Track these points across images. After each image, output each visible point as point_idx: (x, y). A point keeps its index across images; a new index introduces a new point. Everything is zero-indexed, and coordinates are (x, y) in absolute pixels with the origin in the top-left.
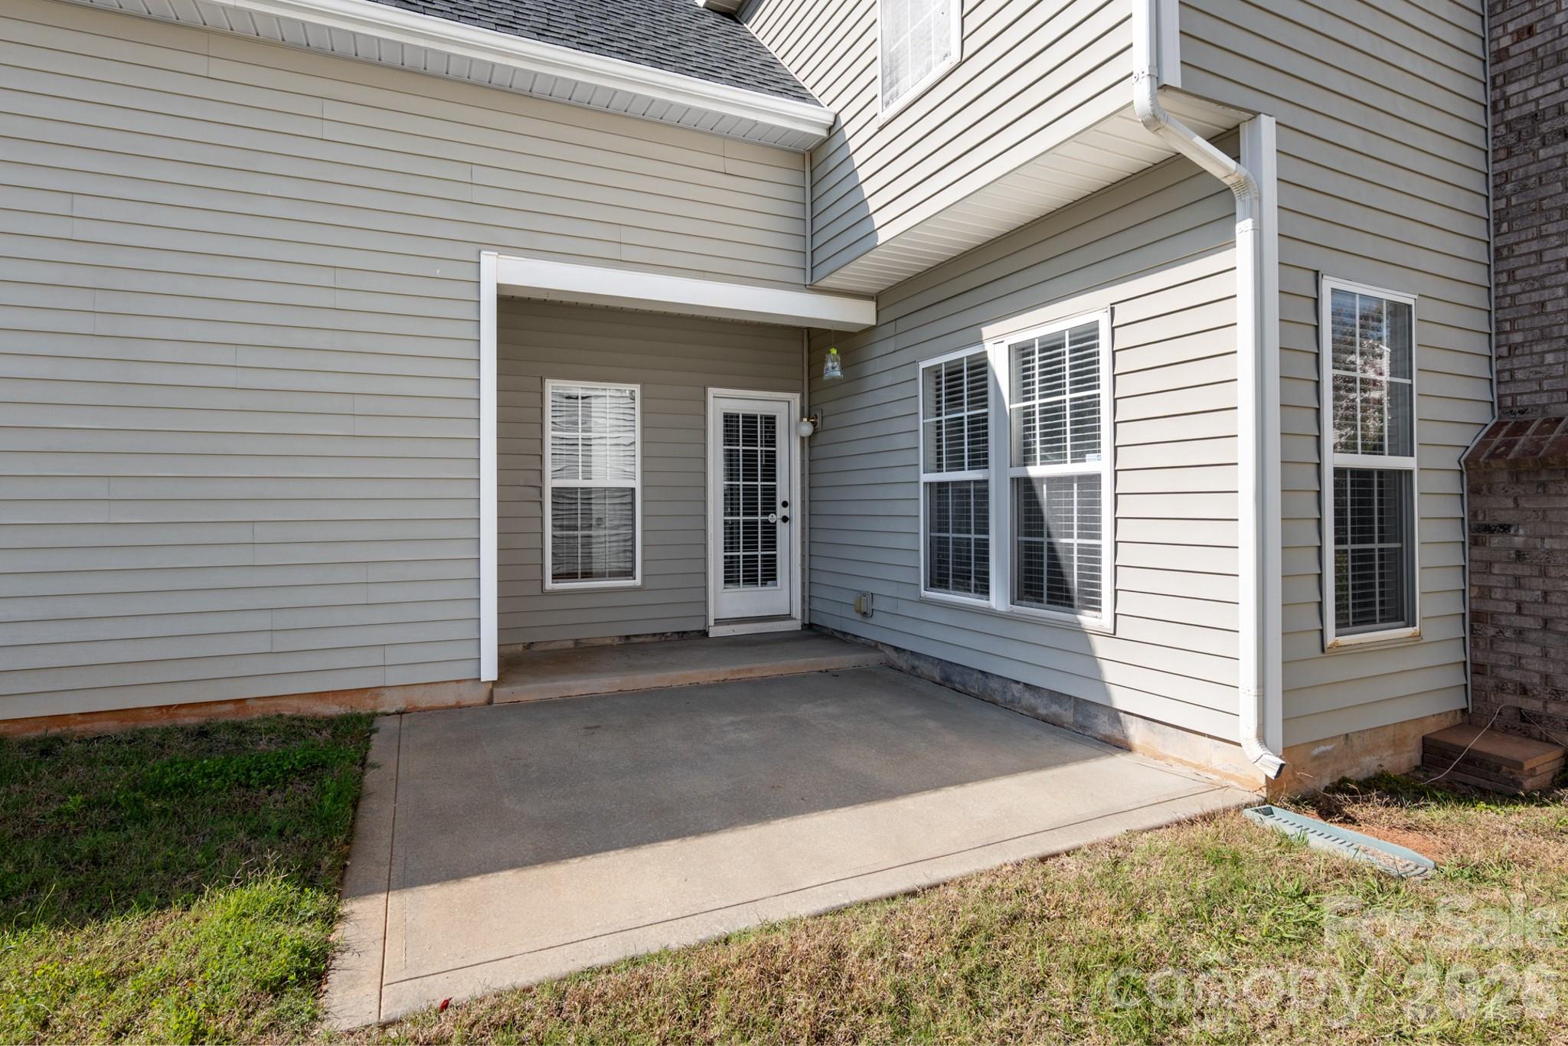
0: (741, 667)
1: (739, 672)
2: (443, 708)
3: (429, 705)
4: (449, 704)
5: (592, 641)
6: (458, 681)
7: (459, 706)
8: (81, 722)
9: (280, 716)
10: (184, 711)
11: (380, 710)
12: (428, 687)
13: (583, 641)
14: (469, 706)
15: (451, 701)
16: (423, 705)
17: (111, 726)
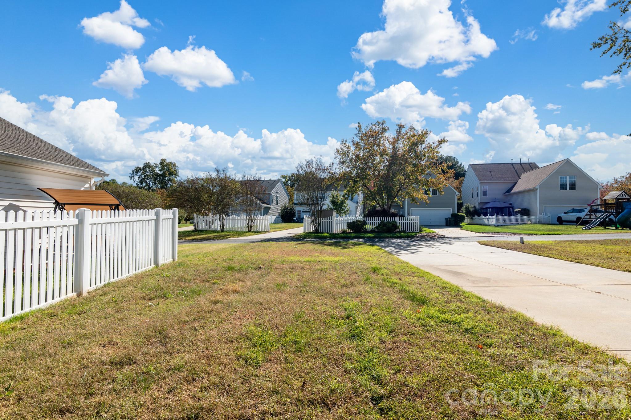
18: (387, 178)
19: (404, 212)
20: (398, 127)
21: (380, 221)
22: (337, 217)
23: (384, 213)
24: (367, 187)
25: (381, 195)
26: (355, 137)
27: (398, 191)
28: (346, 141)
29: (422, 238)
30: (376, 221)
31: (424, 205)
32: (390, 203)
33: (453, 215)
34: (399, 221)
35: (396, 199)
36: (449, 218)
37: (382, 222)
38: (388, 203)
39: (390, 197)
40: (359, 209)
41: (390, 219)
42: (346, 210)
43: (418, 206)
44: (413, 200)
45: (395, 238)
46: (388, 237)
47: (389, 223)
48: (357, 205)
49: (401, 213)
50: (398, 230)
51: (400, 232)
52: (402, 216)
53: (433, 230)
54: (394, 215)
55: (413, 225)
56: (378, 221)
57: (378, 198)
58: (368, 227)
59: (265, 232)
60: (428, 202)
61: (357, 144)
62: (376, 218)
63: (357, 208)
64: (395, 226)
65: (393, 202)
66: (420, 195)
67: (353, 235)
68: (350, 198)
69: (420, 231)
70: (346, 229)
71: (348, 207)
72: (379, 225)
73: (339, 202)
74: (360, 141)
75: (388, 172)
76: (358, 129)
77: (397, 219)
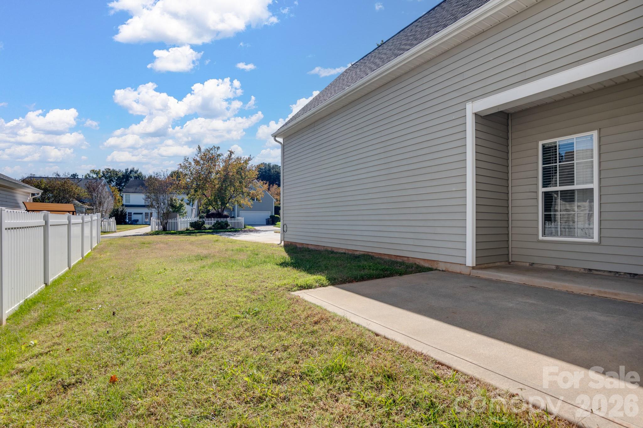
0: (607, 290)
1: (605, 293)
2: (455, 273)
3: (452, 271)
4: (458, 272)
5: (567, 268)
6: (460, 264)
7: (460, 273)
8: (383, 256)
9: (416, 264)
10: (398, 258)
11: (438, 269)
12: (452, 264)
13: (561, 267)
14: (464, 274)
15: (458, 271)
16: (450, 270)
17: (387, 258)
18: (220, 190)
19: (234, 214)
20: (229, 153)
21: (215, 221)
22: (180, 218)
23: (219, 215)
24: (205, 195)
25: (217, 202)
26: (196, 157)
27: (229, 199)
28: (188, 159)
29: (245, 231)
30: (212, 221)
31: (248, 209)
32: (223, 208)
33: (272, 217)
34: (230, 221)
35: (228, 205)
36: (268, 219)
37: (217, 221)
38: (221, 207)
39: (223, 204)
40: (194, 210)
41: (223, 220)
42: (184, 212)
43: (244, 210)
44: (240, 205)
45: (227, 232)
46: (222, 232)
47: (223, 222)
48: (192, 208)
49: (233, 216)
50: (229, 227)
51: (230, 229)
52: (233, 217)
53: (255, 227)
54: (226, 217)
55: (239, 224)
56: (214, 221)
57: (214, 204)
58: (207, 226)
59: (113, 232)
60: (251, 207)
61: (197, 162)
62: (212, 219)
63: (192, 211)
64: (227, 225)
65: (225, 207)
66: (246, 201)
67: (196, 231)
68: (191, 204)
69: (245, 227)
70: (189, 227)
71: (185, 210)
72: (215, 224)
73: (178, 205)
74: (200, 160)
75: (222, 185)
76: (198, 150)
77: (228, 220)
